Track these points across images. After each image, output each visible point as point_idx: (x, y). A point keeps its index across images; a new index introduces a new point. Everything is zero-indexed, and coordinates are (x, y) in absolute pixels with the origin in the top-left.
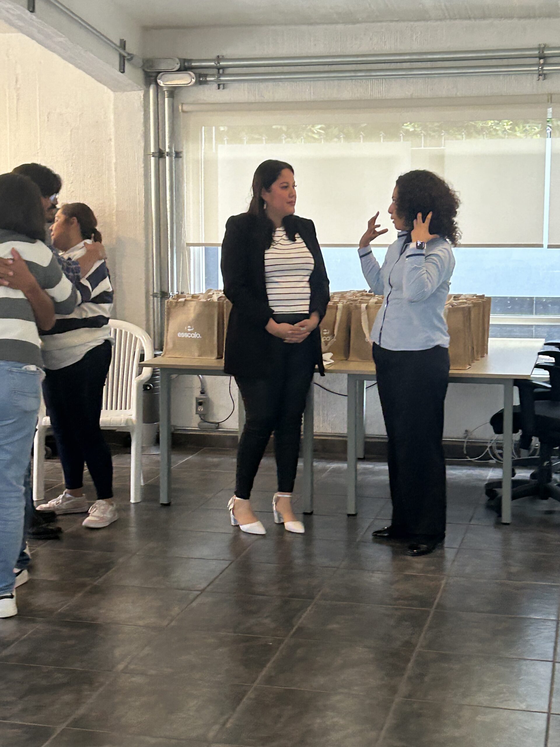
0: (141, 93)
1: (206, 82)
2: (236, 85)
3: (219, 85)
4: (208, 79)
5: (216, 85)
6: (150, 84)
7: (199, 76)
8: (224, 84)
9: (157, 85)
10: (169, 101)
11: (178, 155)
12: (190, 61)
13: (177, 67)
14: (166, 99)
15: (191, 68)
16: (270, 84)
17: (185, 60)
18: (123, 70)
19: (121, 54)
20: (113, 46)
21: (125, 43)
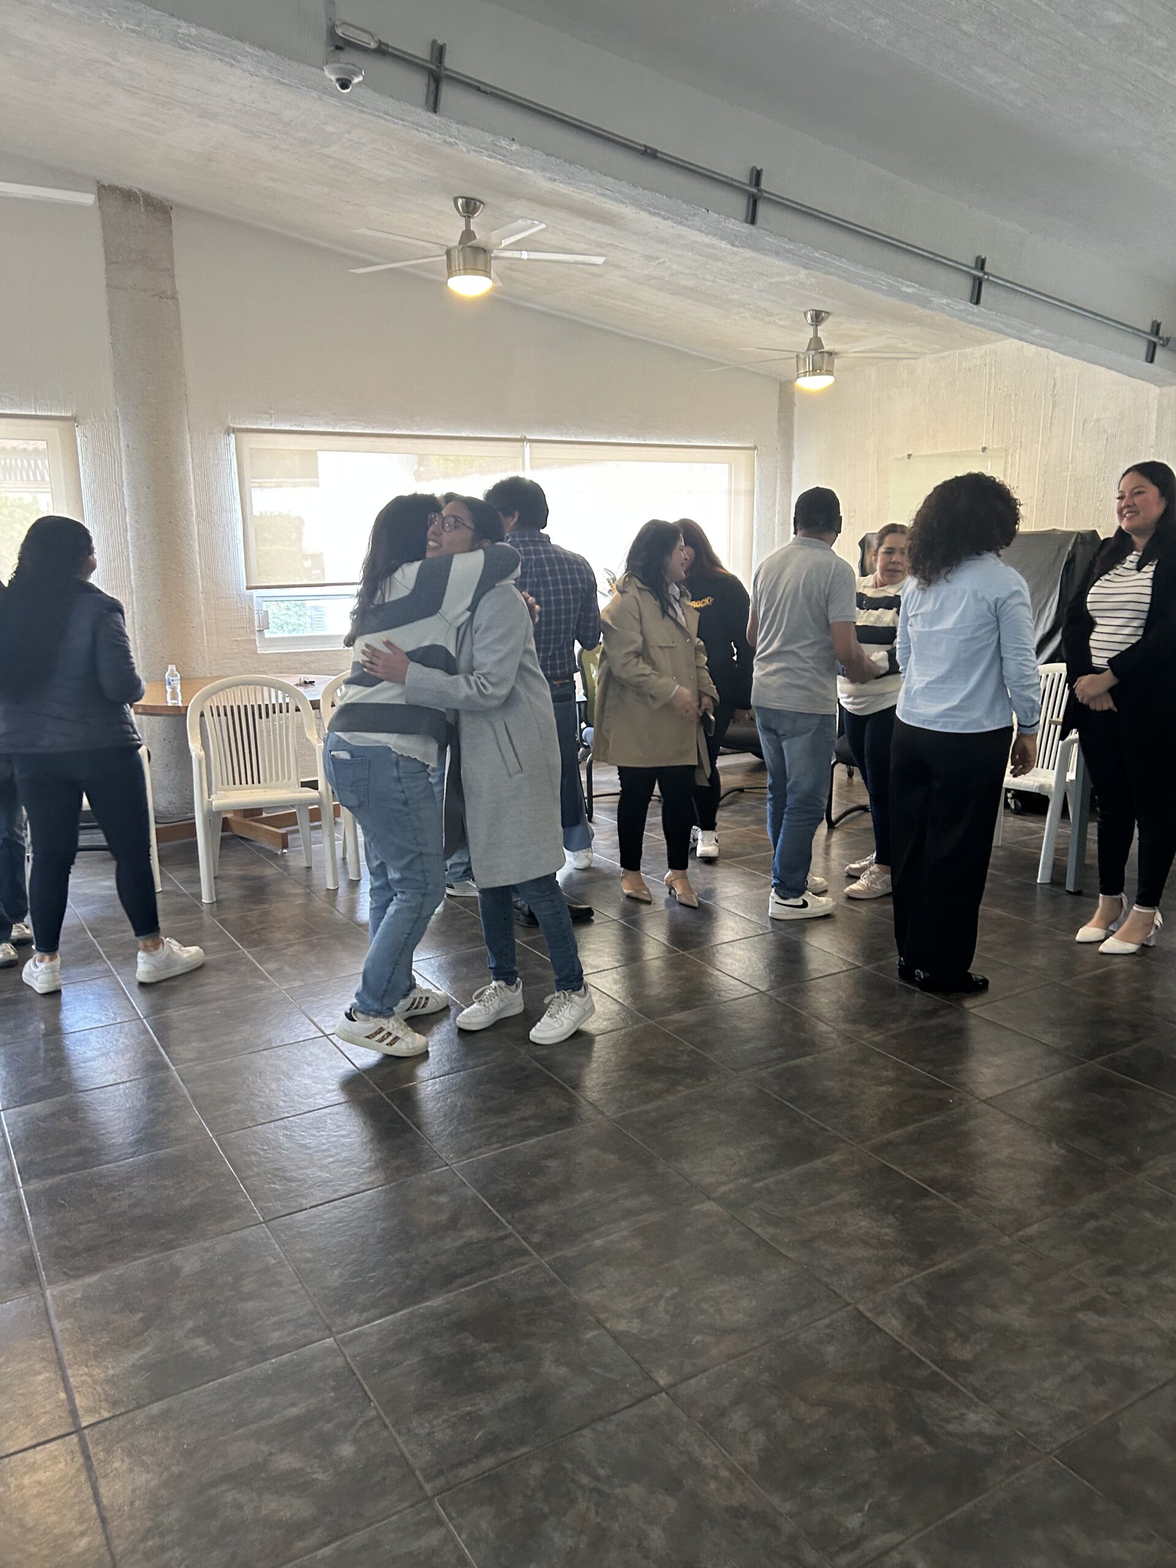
18: (1151, 359)
19: (1150, 342)
20: (1136, 331)
21: (1159, 325)
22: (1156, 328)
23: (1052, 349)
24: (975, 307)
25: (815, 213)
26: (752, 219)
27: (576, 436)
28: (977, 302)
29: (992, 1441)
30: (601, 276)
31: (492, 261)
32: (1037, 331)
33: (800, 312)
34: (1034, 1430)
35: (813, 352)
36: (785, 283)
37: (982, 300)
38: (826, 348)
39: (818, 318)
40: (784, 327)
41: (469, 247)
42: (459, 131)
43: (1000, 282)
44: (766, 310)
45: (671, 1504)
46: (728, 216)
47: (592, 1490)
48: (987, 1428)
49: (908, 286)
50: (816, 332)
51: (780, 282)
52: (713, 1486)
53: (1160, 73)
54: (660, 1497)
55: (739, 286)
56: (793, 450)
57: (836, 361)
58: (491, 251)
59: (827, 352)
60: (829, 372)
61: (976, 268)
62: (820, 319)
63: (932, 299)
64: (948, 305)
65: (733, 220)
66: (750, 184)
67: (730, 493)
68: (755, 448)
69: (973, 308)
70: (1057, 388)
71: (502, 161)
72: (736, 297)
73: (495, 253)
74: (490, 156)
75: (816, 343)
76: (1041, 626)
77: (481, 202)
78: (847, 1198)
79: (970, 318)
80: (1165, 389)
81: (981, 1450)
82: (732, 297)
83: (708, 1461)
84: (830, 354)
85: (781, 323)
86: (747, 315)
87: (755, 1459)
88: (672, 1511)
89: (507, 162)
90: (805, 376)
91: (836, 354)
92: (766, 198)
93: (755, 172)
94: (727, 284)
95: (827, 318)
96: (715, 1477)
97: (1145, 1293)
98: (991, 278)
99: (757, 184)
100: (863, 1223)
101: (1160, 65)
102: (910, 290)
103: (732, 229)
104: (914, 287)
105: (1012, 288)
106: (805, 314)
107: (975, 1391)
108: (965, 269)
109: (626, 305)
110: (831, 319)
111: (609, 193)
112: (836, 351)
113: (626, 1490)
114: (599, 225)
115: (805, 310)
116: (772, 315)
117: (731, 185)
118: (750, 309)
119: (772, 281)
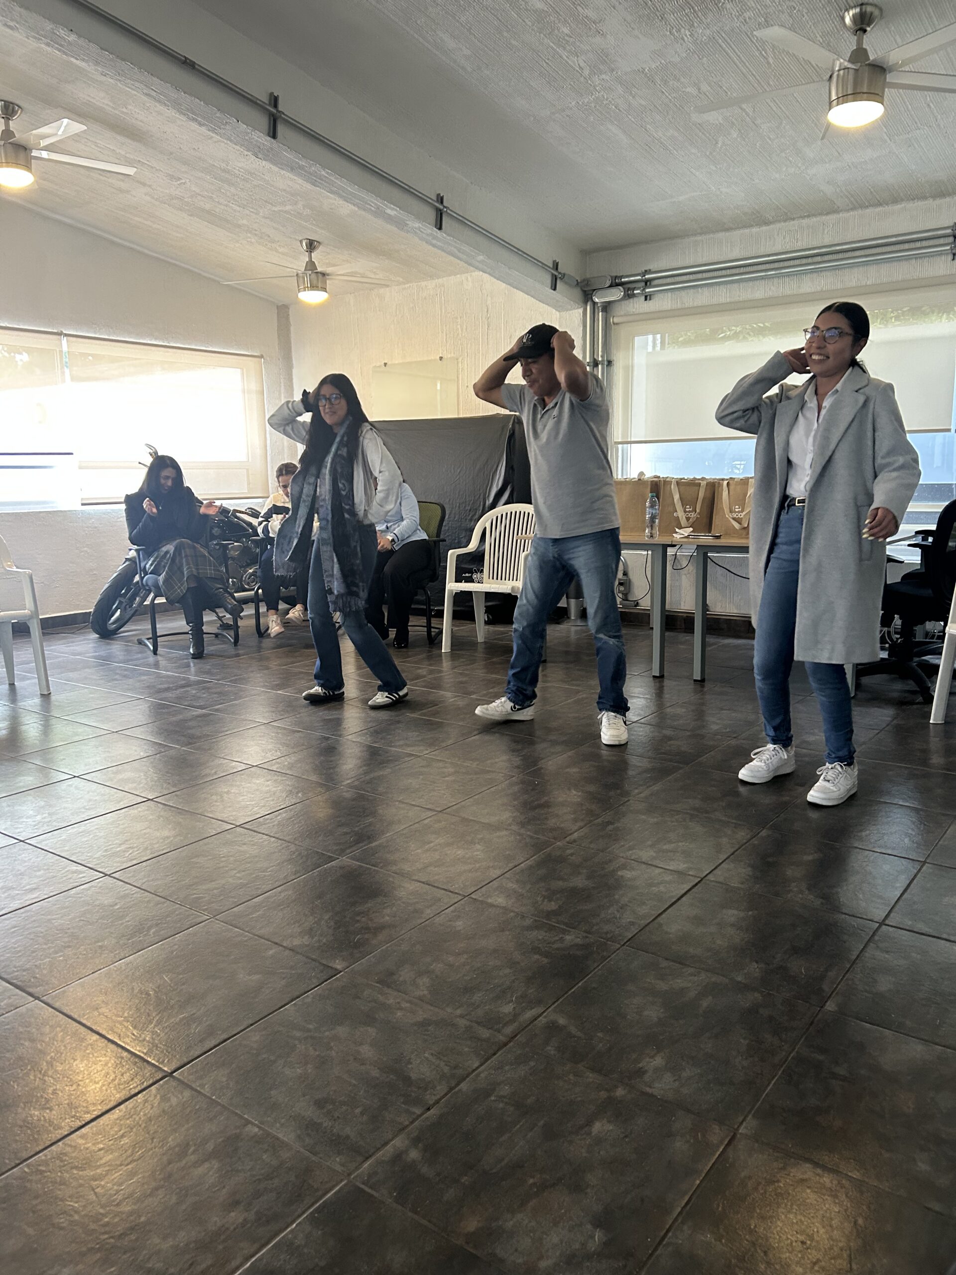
0: (581, 311)
1: (634, 296)
2: (661, 295)
3: (646, 297)
4: (635, 292)
5: (643, 298)
6: (587, 301)
7: (627, 290)
8: (650, 295)
9: (592, 301)
10: (602, 315)
11: (610, 363)
12: (621, 277)
13: (608, 283)
14: (600, 314)
15: (622, 284)
16: (692, 291)
17: (616, 277)
18: (554, 288)
19: (553, 274)
20: (543, 266)
21: (557, 264)
22: (556, 266)
23: (490, 274)
24: (439, 232)
25: (321, 138)
26: (274, 135)
27: (109, 335)
28: (440, 228)
29: (585, 947)
30: (128, 192)
31: (33, 161)
32: (481, 258)
33: (296, 240)
34: (609, 936)
35: (310, 272)
36: (285, 212)
37: (443, 227)
38: (319, 269)
39: (312, 246)
40: (283, 254)
41: (10, 143)
42: (21, 16)
43: (455, 215)
44: (269, 236)
45: (372, 1031)
46: (255, 128)
47: (306, 1038)
48: (578, 941)
49: (392, 209)
50: (310, 257)
51: (282, 211)
52: (399, 1014)
53: (564, 54)
54: (361, 1029)
55: (248, 212)
56: (292, 361)
57: (328, 282)
58: (31, 150)
59: (321, 273)
60: (323, 289)
61: (437, 201)
63: (408, 222)
64: (419, 228)
65: (258, 132)
66: (270, 105)
67: (244, 391)
68: (262, 357)
69: (436, 232)
70: (489, 311)
71: (59, 50)
72: (245, 222)
73: (35, 153)
74: (48, 45)
75: (311, 266)
76: (495, 486)
77: (19, 107)
78: (443, 841)
79: (434, 242)
80: (563, 314)
81: (579, 953)
82: (241, 222)
83: (391, 1001)
84: (323, 274)
85: (281, 250)
86: (253, 240)
87: (426, 992)
88: (374, 1034)
89: (64, 52)
90: (305, 290)
91: (328, 275)
92: (284, 119)
93: (273, 98)
94: (238, 208)
95: (318, 247)
96: (401, 1009)
97: (654, 855)
98: (448, 211)
99: (276, 106)
100: (459, 852)
101: (565, 49)
102: (392, 213)
103: (257, 141)
104: (396, 210)
105: (462, 221)
106: (301, 242)
107: (566, 924)
108: (430, 201)
109: (148, 223)
110: (321, 248)
111: (154, 94)
112: (328, 272)
113: (333, 1032)
114: (130, 141)
115: (300, 239)
116: (273, 242)
117: (256, 103)
118: (256, 234)
119: (276, 209)
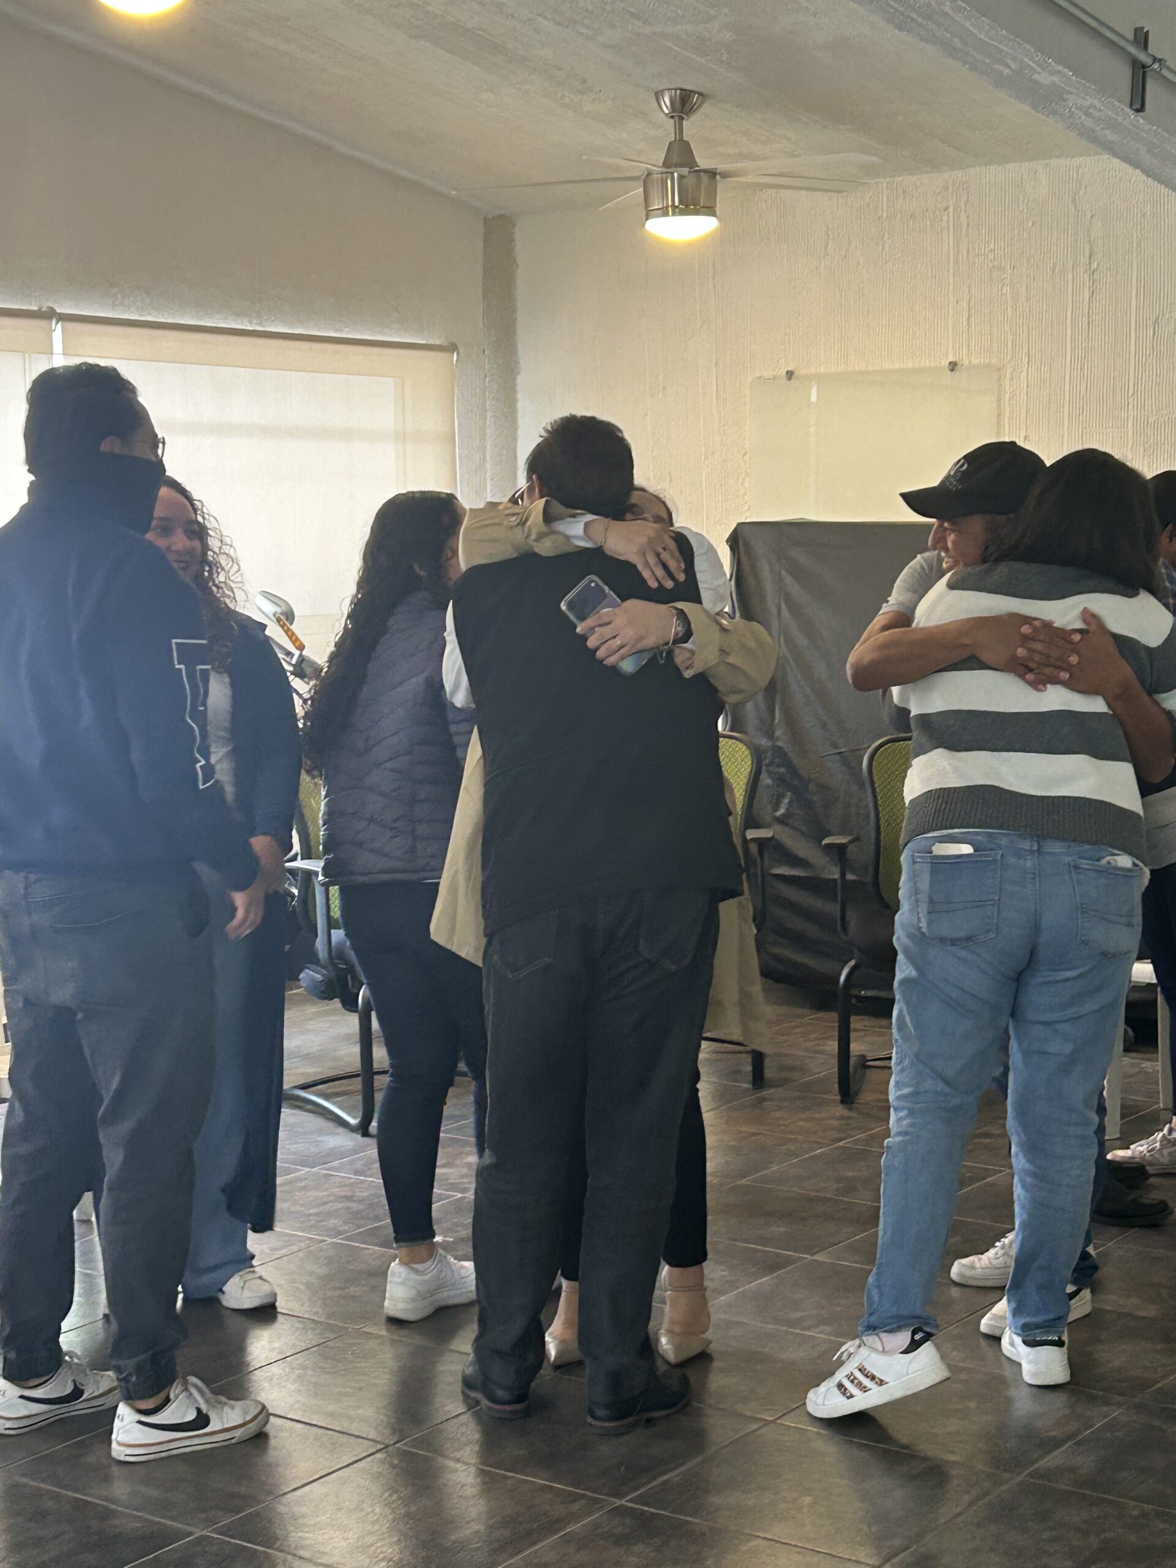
24: (1133, 115)
33: (647, 91)
35: (679, 170)
38: (702, 164)
39: (684, 103)
49: (1055, 73)
50: (680, 130)
59: (705, 171)
60: (710, 210)
62: (687, 107)
68: (452, 348)
69: (1126, 118)
75: (682, 152)
84: (712, 174)
90: (664, 214)
95: (701, 106)
102: (1049, 79)
104: (1063, 75)
106: (658, 95)
112: (721, 168)
115: (657, 87)
